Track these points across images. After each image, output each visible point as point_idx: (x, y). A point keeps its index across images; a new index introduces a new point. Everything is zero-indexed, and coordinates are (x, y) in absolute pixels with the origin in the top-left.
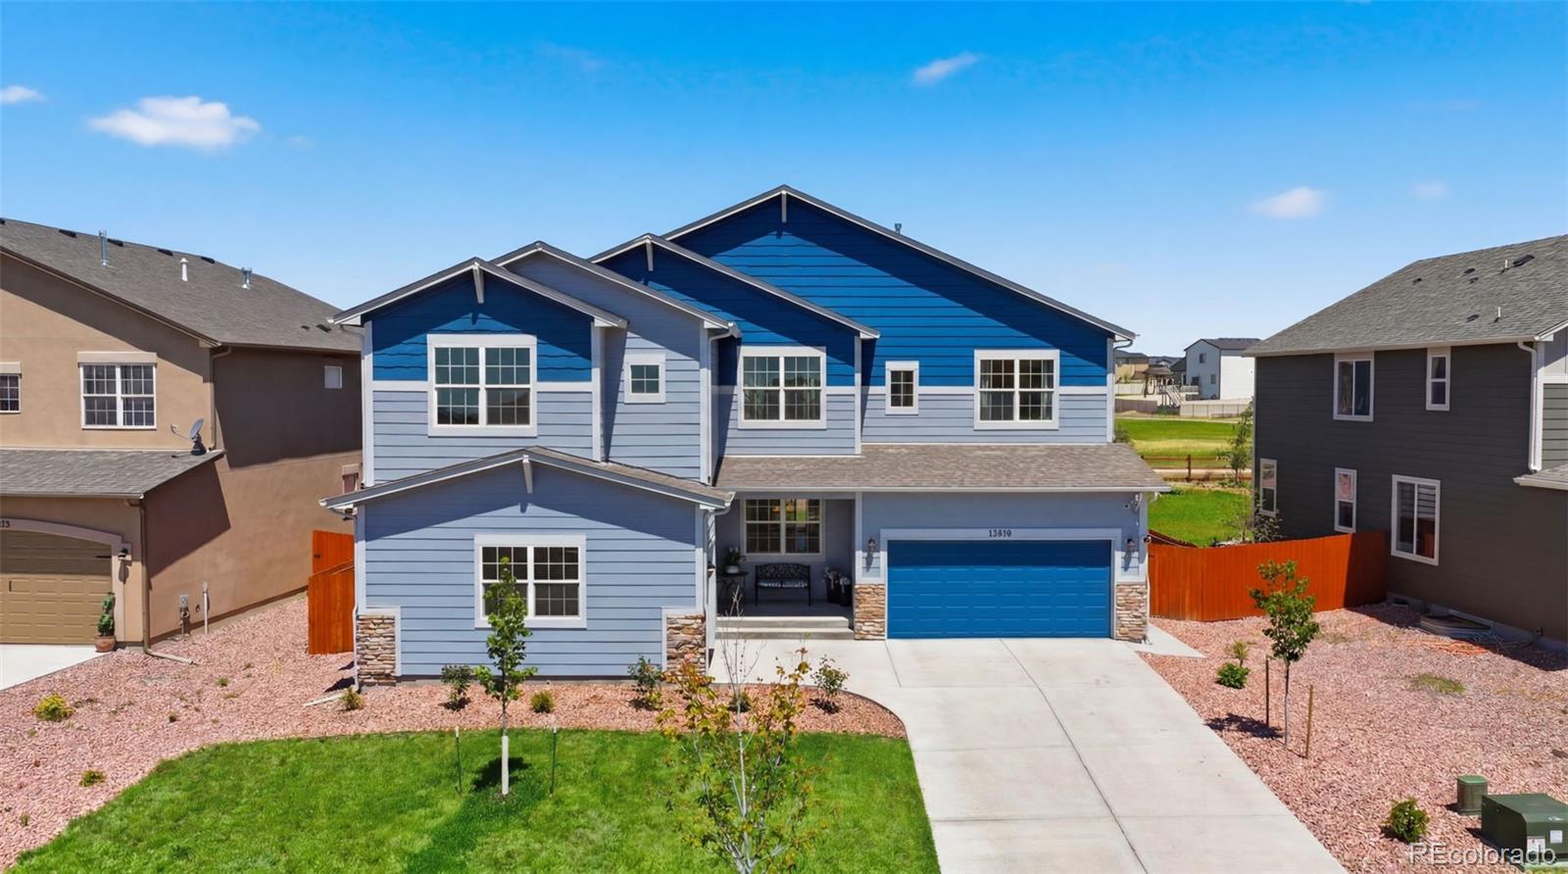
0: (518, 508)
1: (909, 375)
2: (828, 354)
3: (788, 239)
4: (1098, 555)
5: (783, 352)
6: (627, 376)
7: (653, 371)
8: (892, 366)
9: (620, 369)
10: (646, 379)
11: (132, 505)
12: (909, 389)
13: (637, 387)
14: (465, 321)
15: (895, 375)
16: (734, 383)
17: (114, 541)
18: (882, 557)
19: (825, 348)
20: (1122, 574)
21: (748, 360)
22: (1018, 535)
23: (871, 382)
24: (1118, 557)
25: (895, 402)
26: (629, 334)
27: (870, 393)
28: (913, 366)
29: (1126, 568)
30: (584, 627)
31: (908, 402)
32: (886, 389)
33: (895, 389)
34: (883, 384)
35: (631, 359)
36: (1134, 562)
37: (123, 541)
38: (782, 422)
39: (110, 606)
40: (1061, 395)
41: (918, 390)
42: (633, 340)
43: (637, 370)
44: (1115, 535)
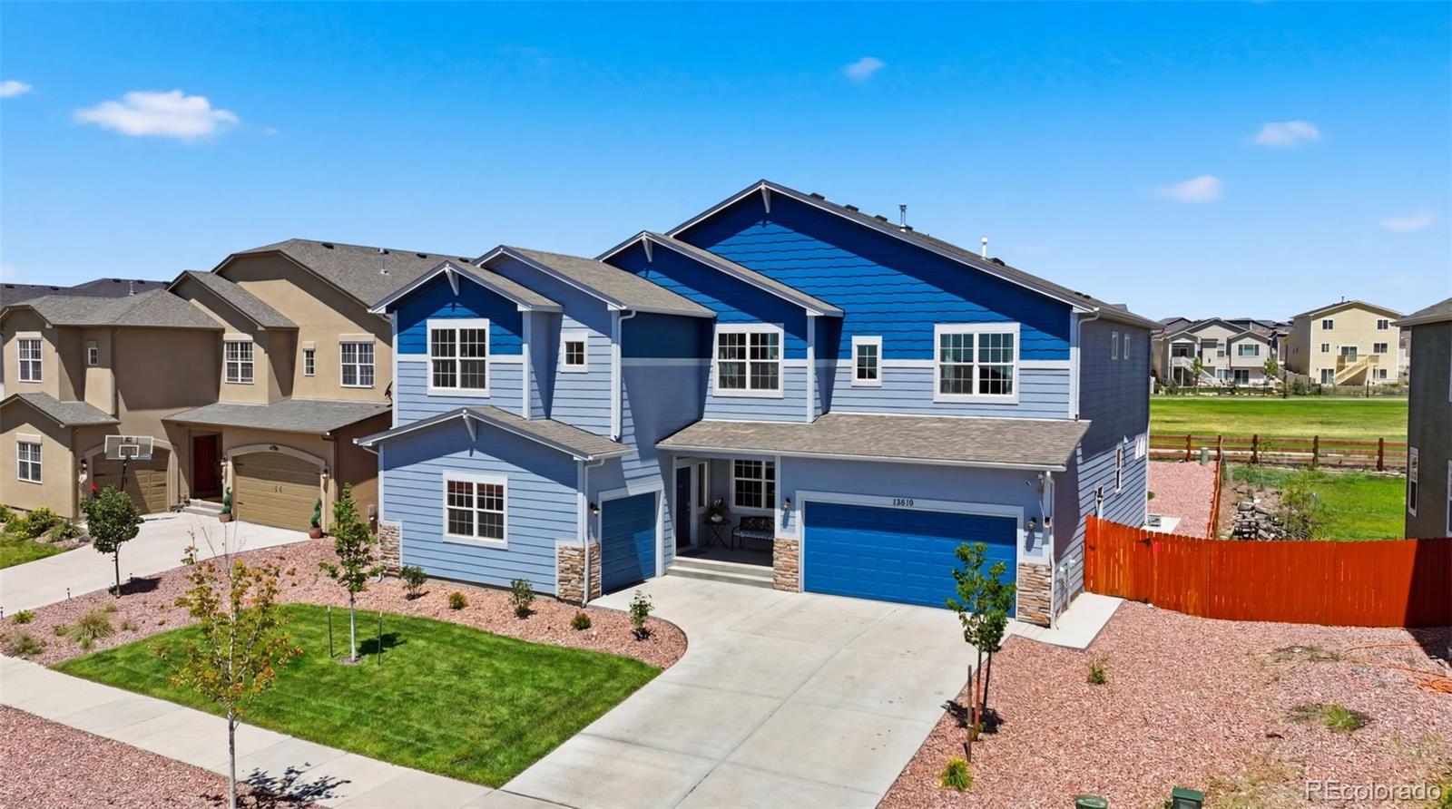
0: (468, 452)
1: (873, 349)
2: (785, 330)
3: (772, 227)
4: (1002, 532)
5: (749, 329)
6: (563, 351)
7: (580, 346)
8: (858, 341)
9: (558, 346)
10: (576, 353)
11: (324, 439)
12: (873, 362)
13: (570, 360)
14: (447, 310)
15: (862, 349)
16: (710, 356)
17: (321, 463)
18: (798, 517)
19: (783, 324)
20: (1025, 554)
21: (722, 336)
22: (921, 505)
23: (839, 356)
24: (1021, 535)
25: (861, 374)
26: (565, 317)
27: (838, 365)
28: (877, 341)
29: (1029, 546)
30: (506, 548)
31: (872, 375)
32: (853, 363)
33: (861, 362)
34: (850, 357)
35: (566, 337)
36: (1037, 543)
37: (326, 465)
38: (748, 391)
39: (318, 508)
40: (1021, 369)
41: (881, 363)
42: (567, 321)
43: (570, 345)
44: (1016, 512)
